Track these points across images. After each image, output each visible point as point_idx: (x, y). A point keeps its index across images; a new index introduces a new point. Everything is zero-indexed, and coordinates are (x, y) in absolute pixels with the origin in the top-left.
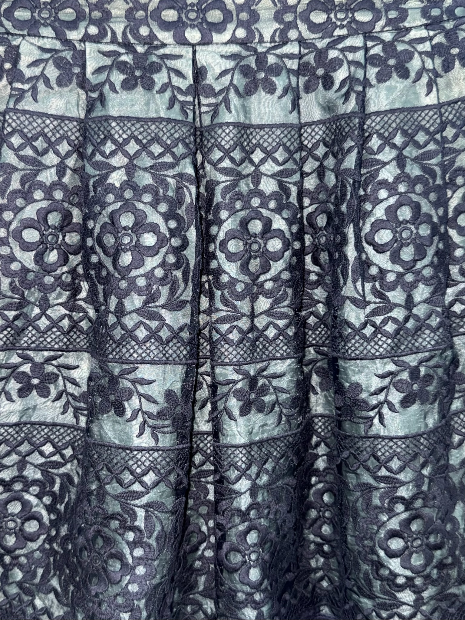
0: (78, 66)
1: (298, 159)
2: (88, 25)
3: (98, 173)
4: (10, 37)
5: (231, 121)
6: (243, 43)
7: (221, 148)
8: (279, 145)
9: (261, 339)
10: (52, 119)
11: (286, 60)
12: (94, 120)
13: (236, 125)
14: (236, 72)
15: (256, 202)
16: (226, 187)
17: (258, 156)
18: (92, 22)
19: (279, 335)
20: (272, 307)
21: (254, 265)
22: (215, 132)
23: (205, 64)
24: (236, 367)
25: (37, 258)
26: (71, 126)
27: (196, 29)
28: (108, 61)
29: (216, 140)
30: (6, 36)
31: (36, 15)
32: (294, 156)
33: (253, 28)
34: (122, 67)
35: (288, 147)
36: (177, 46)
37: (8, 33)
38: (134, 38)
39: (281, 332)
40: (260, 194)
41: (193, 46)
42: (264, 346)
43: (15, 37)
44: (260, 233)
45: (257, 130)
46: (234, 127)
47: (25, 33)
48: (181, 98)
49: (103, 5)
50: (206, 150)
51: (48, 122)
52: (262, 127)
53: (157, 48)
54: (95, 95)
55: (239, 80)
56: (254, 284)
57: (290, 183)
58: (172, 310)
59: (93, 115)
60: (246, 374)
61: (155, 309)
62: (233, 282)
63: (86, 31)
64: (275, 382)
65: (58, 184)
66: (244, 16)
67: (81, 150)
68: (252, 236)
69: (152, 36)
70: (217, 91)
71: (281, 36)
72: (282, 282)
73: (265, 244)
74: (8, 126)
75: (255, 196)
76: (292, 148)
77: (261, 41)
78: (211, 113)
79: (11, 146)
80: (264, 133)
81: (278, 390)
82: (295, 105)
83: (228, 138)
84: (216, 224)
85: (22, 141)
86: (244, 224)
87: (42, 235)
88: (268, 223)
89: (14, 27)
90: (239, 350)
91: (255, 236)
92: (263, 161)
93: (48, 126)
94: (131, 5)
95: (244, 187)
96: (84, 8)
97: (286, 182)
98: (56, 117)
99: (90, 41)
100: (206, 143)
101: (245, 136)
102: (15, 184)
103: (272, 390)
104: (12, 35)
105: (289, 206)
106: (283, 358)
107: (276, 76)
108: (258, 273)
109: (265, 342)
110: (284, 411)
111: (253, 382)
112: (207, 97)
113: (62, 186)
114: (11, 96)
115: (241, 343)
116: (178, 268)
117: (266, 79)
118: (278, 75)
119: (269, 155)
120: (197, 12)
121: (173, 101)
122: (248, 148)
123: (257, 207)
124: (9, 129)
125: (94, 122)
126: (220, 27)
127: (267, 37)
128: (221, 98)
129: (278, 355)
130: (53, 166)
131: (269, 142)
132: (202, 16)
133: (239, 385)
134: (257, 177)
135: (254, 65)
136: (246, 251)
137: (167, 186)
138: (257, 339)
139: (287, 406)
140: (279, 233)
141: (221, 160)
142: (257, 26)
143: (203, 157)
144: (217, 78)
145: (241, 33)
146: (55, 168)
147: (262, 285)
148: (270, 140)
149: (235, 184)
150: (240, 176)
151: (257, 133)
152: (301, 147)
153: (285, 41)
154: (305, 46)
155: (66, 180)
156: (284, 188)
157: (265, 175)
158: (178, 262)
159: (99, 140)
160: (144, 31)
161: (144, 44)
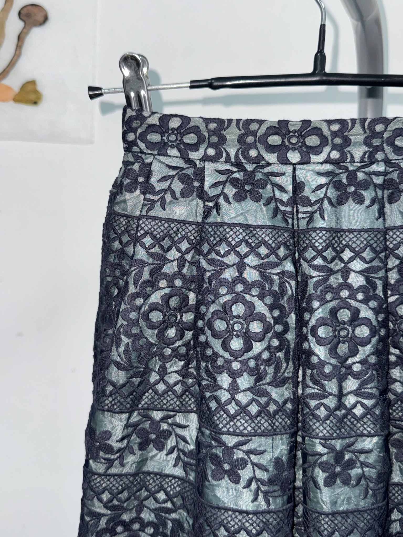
0: (198, 181)
1: (383, 258)
2: (207, 148)
3: (213, 268)
4: (143, 156)
5: (324, 226)
6: (336, 163)
7: (314, 248)
8: (366, 246)
9: (349, 417)
10: (176, 223)
11: (373, 177)
12: (210, 224)
13: (328, 230)
14: (330, 186)
15: (345, 294)
16: (318, 281)
17: (347, 255)
18: (210, 145)
19: (367, 414)
20: (360, 388)
21: (343, 349)
22: (310, 235)
23: (303, 180)
24: (322, 441)
25: (159, 335)
26: (190, 228)
27: (297, 151)
28: (223, 178)
29: (311, 241)
30: (140, 155)
31: (165, 138)
32: (380, 255)
33: (345, 150)
34: (235, 182)
35: (375, 248)
36: (280, 165)
37: (142, 152)
38: (244, 158)
39: (368, 411)
40: (349, 287)
41: (294, 164)
42: (352, 423)
43: (147, 156)
44: (349, 321)
45: (346, 233)
46: (327, 231)
47: (156, 152)
48: (282, 208)
49: (220, 131)
50: (301, 249)
51: (172, 226)
52: (351, 231)
53: (263, 167)
54: (211, 204)
55: (332, 193)
56: (343, 366)
57: (376, 278)
58: (276, 386)
59: (209, 220)
60: (331, 449)
61: (263, 387)
62: (322, 363)
63: (205, 152)
64: (362, 458)
65: (178, 274)
66: (338, 141)
67: (198, 247)
68: (340, 323)
69: (260, 158)
70: (312, 201)
71: (369, 157)
72: (370, 365)
73: (353, 331)
74: (141, 229)
75: (344, 289)
76: (378, 249)
77: (353, 161)
78: (307, 219)
79: (143, 246)
80: (353, 236)
81: (363, 464)
82: (382, 214)
83: (321, 241)
84: (309, 312)
85: (152, 241)
86: (334, 312)
87: (164, 316)
88: (356, 312)
89: (147, 148)
90: (325, 425)
91: (344, 323)
92: (351, 259)
93: (172, 229)
94: (243, 131)
95: (334, 281)
96: (204, 133)
97: (373, 277)
98: (179, 222)
99: (209, 161)
100: (301, 243)
101: (336, 239)
102: (146, 276)
103: (359, 465)
104: (145, 154)
105: (375, 297)
106: (370, 435)
107: (365, 190)
108: (347, 356)
109: (352, 420)
110: (371, 485)
111: (339, 456)
112: (304, 206)
113: (182, 275)
114: (144, 205)
115: (327, 419)
116: (280, 350)
117: (355, 193)
118: (366, 189)
119: (357, 254)
120: (297, 137)
121: (276, 211)
122: (338, 248)
123: (345, 298)
124: (142, 232)
125: (211, 226)
126: (317, 150)
127: (357, 158)
128: (316, 207)
129: (365, 432)
130: (175, 260)
131: (357, 244)
132: (302, 141)
133: (324, 458)
134: (346, 272)
135: (345, 181)
136: (335, 336)
137: (271, 282)
138: (345, 416)
139: (374, 481)
140: (367, 322)
141: (314, 258)
142: (348, 149)
143: (299, 254)
144: (313, 192)
145: (335, 155)
146: (176, 261)
147: (350, 367)
148: (358, 242)
149: (326, 279)
150: (331, 272)
151: (347, 236)
152: (386, 248)
153: (373, 161)
154: (390, 165)
155: (184, 271)
156: (370, 283)
157: (354, 271)
158: (280, 344)
159: (215, 242)
160: (253, 153)
161: (253, 163)
